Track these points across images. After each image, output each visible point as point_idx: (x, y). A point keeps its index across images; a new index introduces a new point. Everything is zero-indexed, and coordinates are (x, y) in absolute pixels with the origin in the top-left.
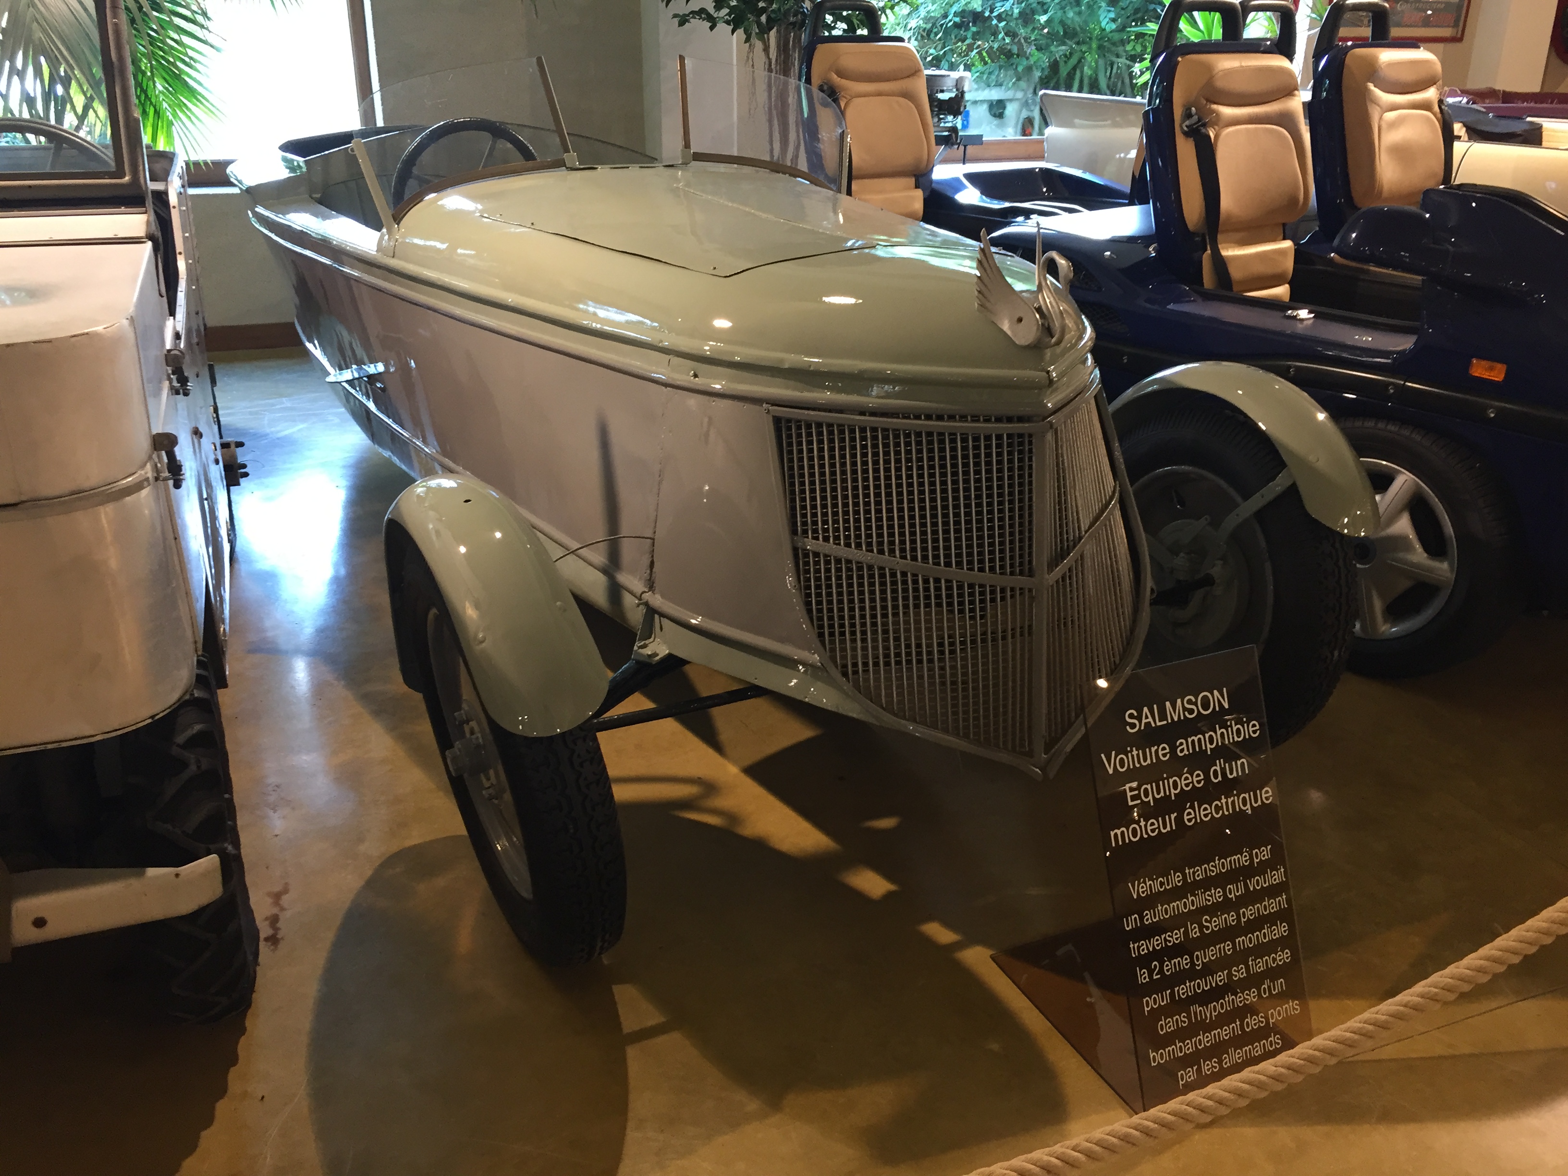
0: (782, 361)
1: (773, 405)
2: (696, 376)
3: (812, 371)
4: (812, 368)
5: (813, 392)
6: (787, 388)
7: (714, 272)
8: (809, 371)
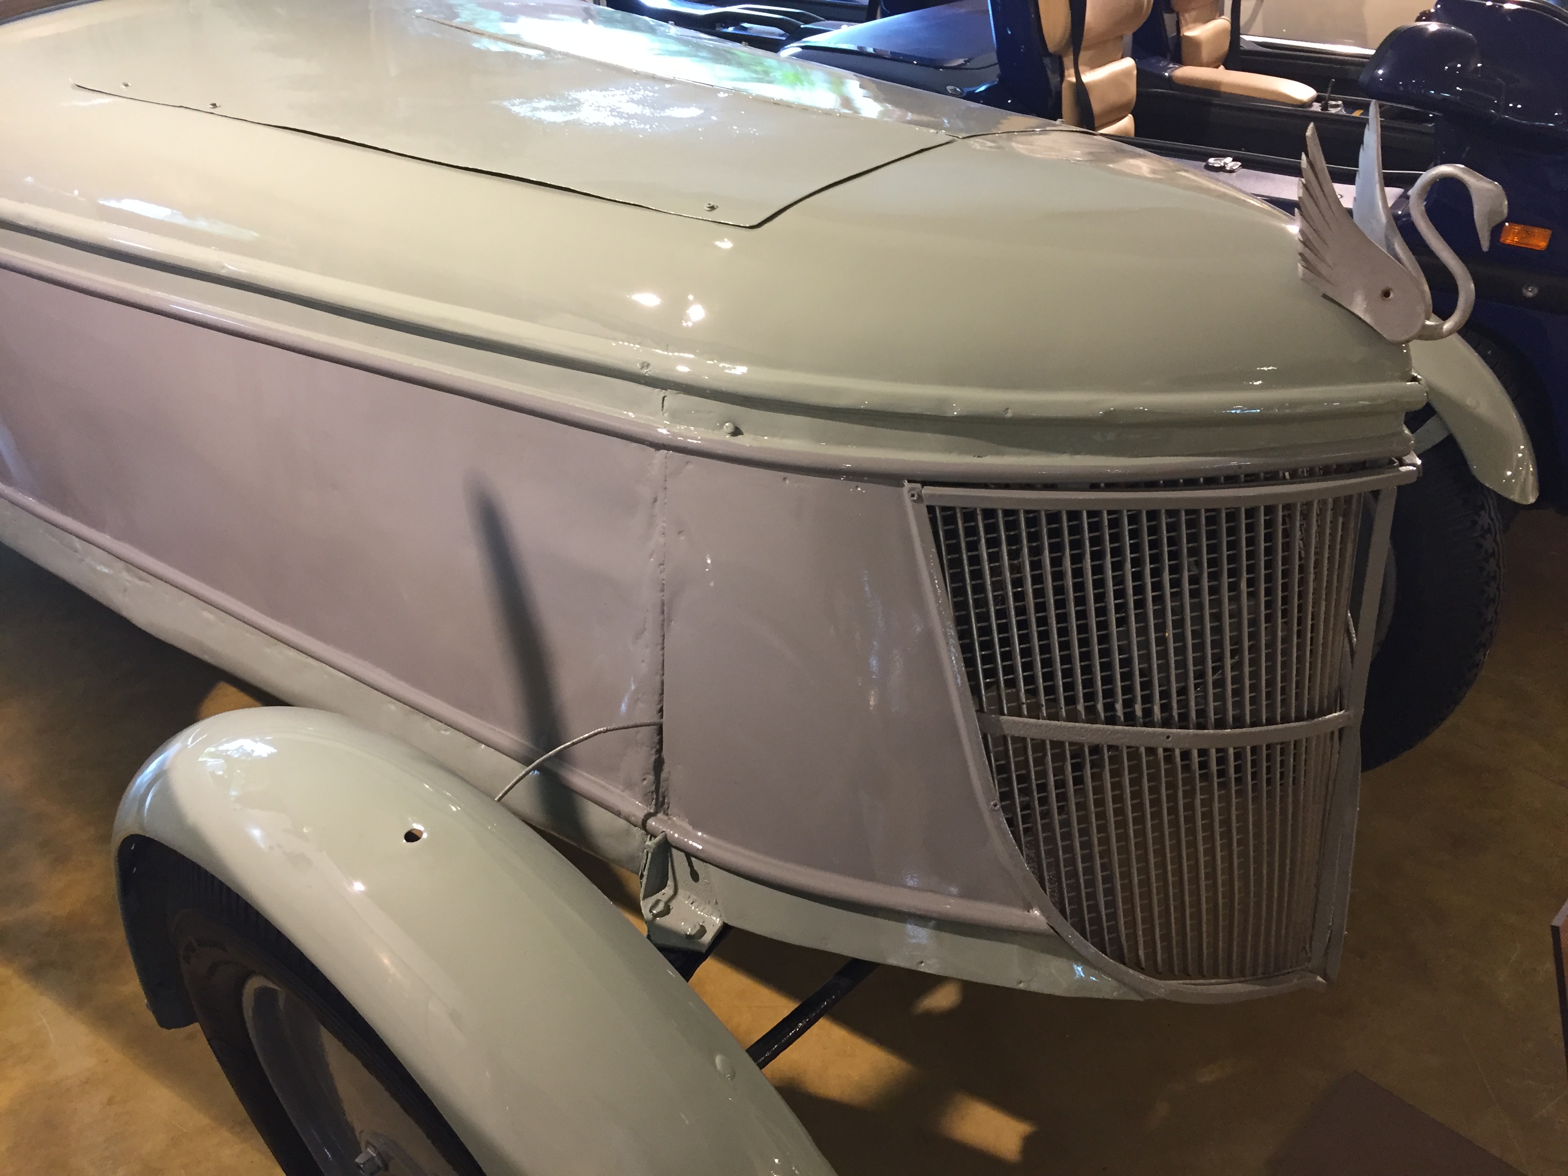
0: (944, 402)
1: (924, 483)
2: (737, 432)
3: (1011, 419)
4: (1009, 414)
5: (1002, 454)
6: (949, 450)
7: (712, 216)
8: (1004, 419)
